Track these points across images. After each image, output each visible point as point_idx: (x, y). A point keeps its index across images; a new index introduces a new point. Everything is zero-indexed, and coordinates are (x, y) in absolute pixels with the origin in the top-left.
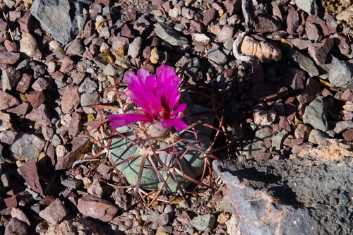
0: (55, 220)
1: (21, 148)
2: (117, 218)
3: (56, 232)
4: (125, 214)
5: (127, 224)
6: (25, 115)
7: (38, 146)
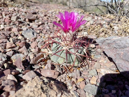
0: (31, 77)
1: (15, 57)
2: (59, 77)
3: (32, 82)
4: (62, 75)
5: (64, 78)
6: (18, 50)
7: (22, 57)
